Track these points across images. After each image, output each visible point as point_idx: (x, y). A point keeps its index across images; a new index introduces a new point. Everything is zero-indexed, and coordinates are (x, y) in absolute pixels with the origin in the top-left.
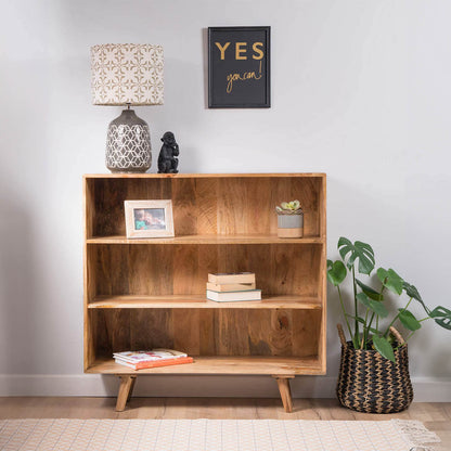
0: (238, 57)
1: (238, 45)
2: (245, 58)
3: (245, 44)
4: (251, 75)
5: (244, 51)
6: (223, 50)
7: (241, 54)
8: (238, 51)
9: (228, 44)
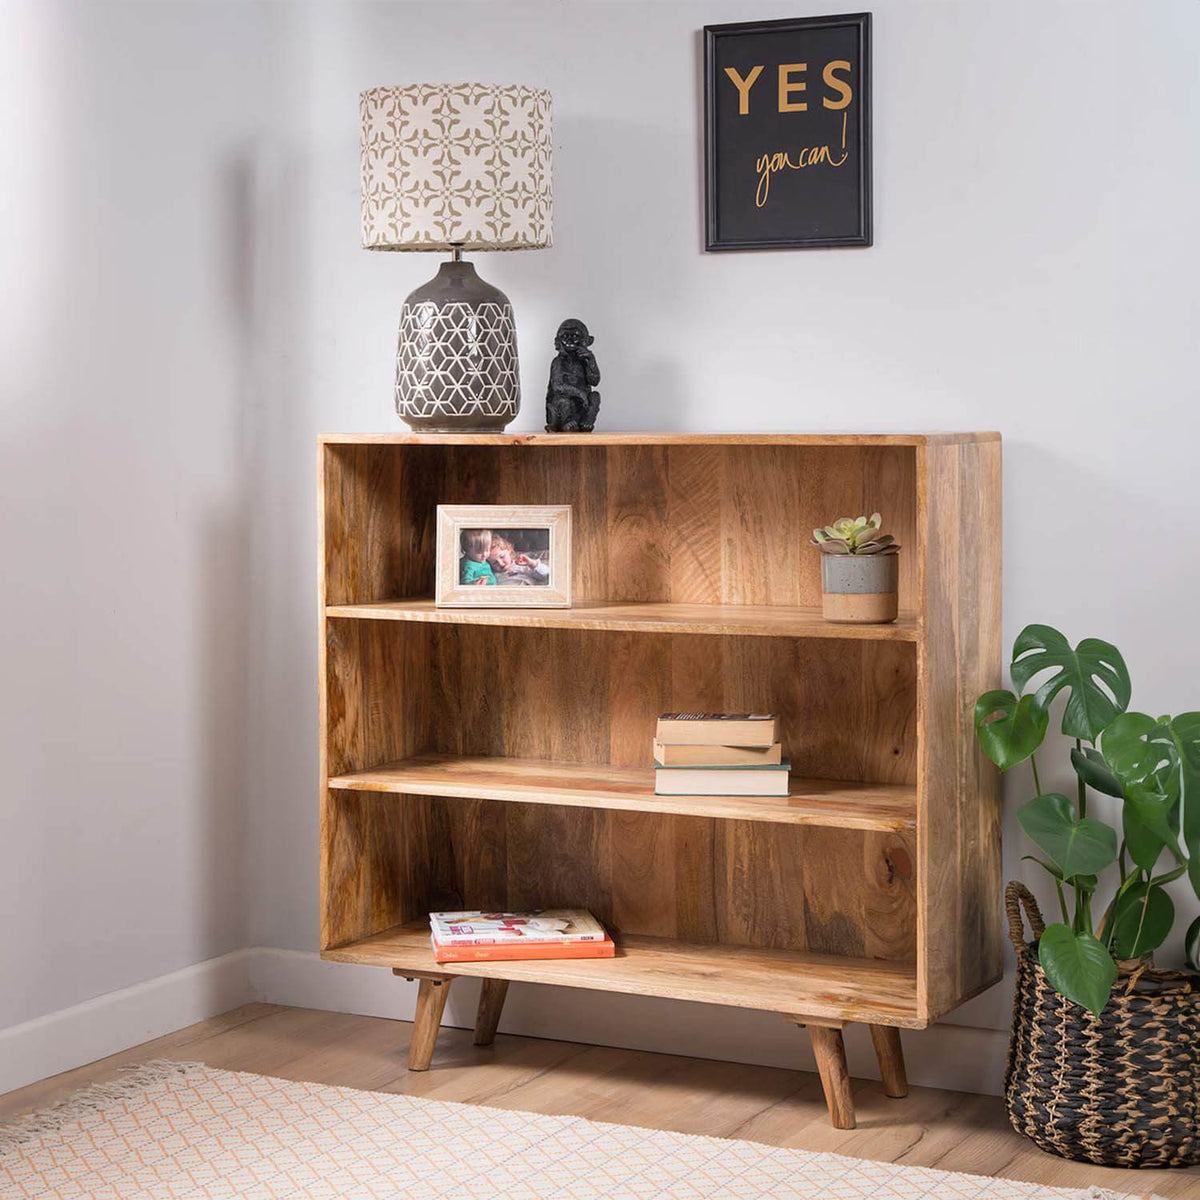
0: (784, 106)
1: (784, 70)
2: (803, 107)
3: (803, 67)
4: (819, 155)
5: (801, 87)
6: (744, 87)
7: (793, 97)
8: (785, 87)
9: (757, 71)
